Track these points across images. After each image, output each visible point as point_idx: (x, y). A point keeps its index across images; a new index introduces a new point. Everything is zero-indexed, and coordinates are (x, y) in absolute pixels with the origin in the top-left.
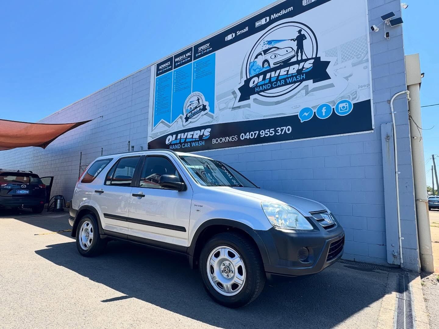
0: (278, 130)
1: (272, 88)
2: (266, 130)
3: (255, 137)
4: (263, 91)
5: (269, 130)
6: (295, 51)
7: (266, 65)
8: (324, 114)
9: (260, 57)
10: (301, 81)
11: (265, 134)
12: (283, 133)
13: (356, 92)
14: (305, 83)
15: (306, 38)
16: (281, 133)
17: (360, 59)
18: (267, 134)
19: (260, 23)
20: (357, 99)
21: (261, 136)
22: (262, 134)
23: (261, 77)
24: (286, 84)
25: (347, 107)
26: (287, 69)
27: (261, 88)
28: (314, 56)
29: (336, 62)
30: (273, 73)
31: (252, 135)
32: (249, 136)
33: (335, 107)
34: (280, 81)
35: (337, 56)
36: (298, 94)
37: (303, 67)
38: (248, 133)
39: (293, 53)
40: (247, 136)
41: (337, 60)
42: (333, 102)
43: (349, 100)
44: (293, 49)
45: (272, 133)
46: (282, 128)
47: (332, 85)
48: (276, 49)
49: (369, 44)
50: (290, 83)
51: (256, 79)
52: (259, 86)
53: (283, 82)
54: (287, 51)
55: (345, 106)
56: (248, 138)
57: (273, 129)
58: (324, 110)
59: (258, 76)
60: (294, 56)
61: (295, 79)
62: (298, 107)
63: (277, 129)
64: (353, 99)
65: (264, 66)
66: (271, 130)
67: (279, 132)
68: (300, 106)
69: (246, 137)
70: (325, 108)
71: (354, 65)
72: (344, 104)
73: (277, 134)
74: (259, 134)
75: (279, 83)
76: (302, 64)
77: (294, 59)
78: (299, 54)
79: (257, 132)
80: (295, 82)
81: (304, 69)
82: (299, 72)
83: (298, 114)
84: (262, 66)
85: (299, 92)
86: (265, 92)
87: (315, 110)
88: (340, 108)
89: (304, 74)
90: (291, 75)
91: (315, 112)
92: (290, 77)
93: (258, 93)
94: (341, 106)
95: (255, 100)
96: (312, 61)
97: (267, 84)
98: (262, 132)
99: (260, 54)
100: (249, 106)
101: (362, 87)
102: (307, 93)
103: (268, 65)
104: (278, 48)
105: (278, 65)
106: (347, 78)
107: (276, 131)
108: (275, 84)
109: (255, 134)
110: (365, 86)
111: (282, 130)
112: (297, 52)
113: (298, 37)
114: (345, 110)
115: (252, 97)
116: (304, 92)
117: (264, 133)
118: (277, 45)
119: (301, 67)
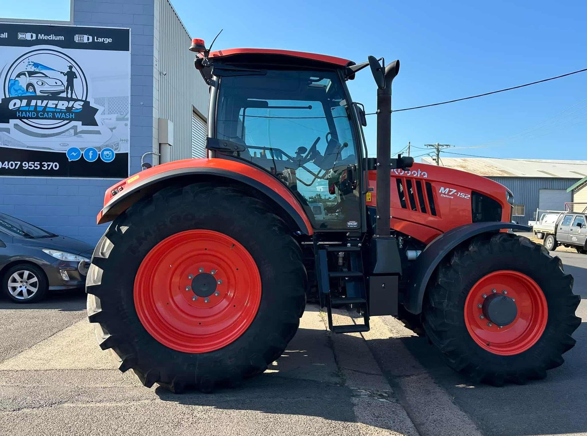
0: (45, 164)
1: (37, 118)
2: (30, 163)
3: (17, 168)
4: (27, 118)
5: (33, 163)
6: (64, 86)
7: (31, 90)
8: (91, 157)
9: (22, 76)
10: (71, 120)
11: (29, 166)
12: (49, 169)
13: (118, 143)
14: (74, 123)
15: (76, 77)
16: (48, 168)
17: (122, 116)
18: (31, 167)
19: (24, 36)
20: (118, 150)
21: (24, 168)
22: (25, 166)
23: (25, 102)
24: (54, 118)
25: (110, 155)
26: (56, 102)
27: (24, 114)
28: (84, 99)
29: (103, 112)
30: (39, 102)
31: (12, 165)
32: (8, 165)
33: (100, 153)
34: (48, 112)
35: (104, 107)
36: (67, 132)
37: (73, 107)
38: (6, 163)
39: (62, 88)
40: (5, 165)
41: (104, 110)
42: (99, 148)
43: (112, 150)
44: (62, 84)
45: (37, 167)
46: (48, 163)
47: (98, 132)
48: (44, 76)
49: (130, 105)
50: (58, 119)
51: (18, 102)
52: (22, 111)
53: (51, 115)
54: (56, 83)
55: (109, 154)
56: (7, 168)
57: (39, 163)
58: (91, 154)
59: (21, 98)
60: (63, 92)
61: (63, 116)
62: (66, 146)
63: (43, 163)
64: (116, 149)
65: (29, 90)
66: (36, 163)
67: (45, 167)
68: (68, 145)
69: (3, 166)
70: (92, 152)
71: (118, 119)
72: (108, 152)
73: (43, 168)
74: (21, 166)
75: (46, 115)
76: (71, 103)
77: (64, 95)
78: (69, 91)
79: (19, 163)
80: (64, 119)
81: (74, 109)
82: (69, 109)
83: (66, 152)
84: (25, 89)
85: (67, 130)
86: (29, 120)
87: (83, 152)
88: (105, 155)
89: (74, 114)
90: (60, 110)
91: (82, 154)
92: (59, 112)
93: (20, 118)
94: (106, 153)
95: (16, 126)
96: (82, 103)
97: (32, 111)
98: (25, 164)
99: (25, 74)
100: (8, 130)
101: (122, 140)
102: (76, 133)
103: (33, 90)
104: (46, 76)
105: (46, 95)
106: (112, 129)
107: (42, 166)
108: (41, 115)
109: (16, 164)
110: (125, 140)
111: (48, 165)
112: (67, 89)
113: (68, 72)
114: (108, 158)
115: (12, 122)
116: (72, 131)
117: (27, 165)
118: (44, 71)
119: (70, 106)
